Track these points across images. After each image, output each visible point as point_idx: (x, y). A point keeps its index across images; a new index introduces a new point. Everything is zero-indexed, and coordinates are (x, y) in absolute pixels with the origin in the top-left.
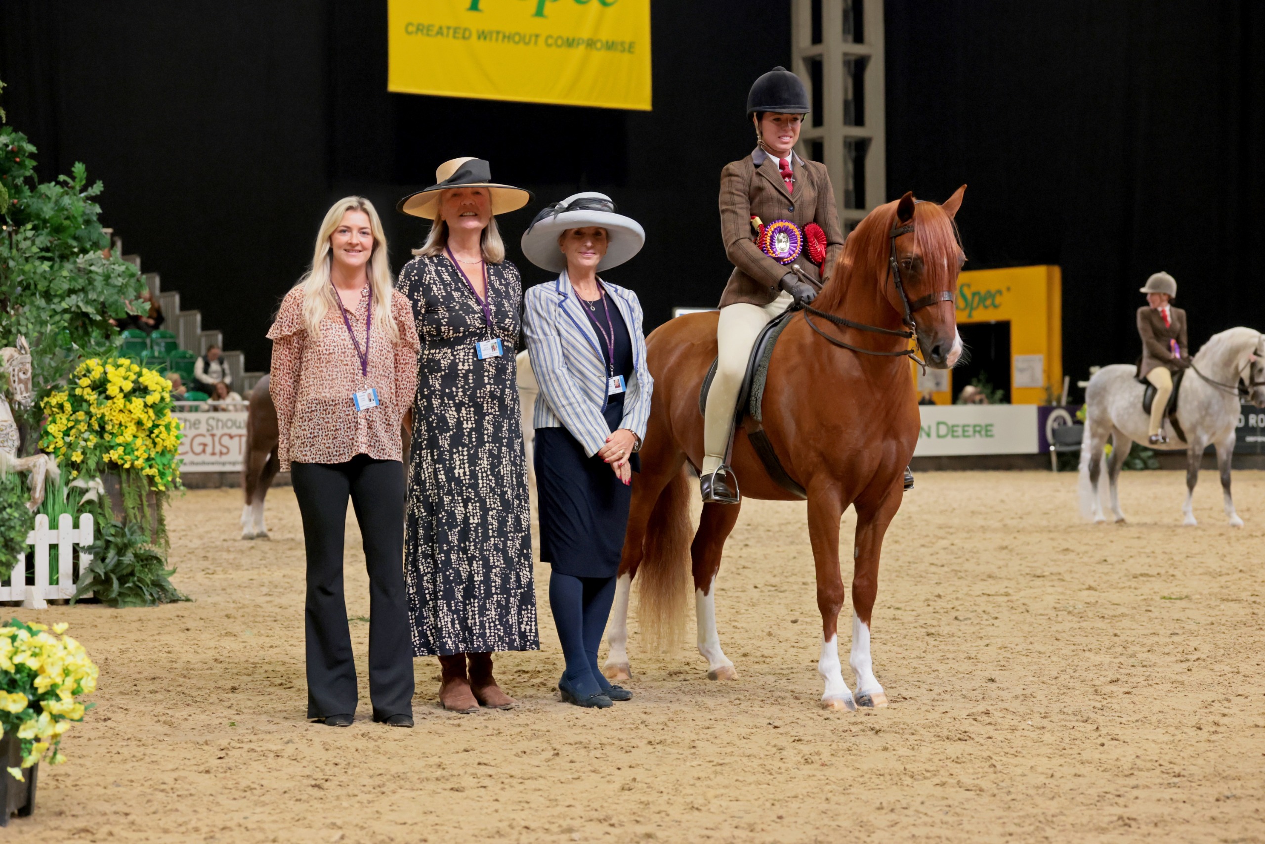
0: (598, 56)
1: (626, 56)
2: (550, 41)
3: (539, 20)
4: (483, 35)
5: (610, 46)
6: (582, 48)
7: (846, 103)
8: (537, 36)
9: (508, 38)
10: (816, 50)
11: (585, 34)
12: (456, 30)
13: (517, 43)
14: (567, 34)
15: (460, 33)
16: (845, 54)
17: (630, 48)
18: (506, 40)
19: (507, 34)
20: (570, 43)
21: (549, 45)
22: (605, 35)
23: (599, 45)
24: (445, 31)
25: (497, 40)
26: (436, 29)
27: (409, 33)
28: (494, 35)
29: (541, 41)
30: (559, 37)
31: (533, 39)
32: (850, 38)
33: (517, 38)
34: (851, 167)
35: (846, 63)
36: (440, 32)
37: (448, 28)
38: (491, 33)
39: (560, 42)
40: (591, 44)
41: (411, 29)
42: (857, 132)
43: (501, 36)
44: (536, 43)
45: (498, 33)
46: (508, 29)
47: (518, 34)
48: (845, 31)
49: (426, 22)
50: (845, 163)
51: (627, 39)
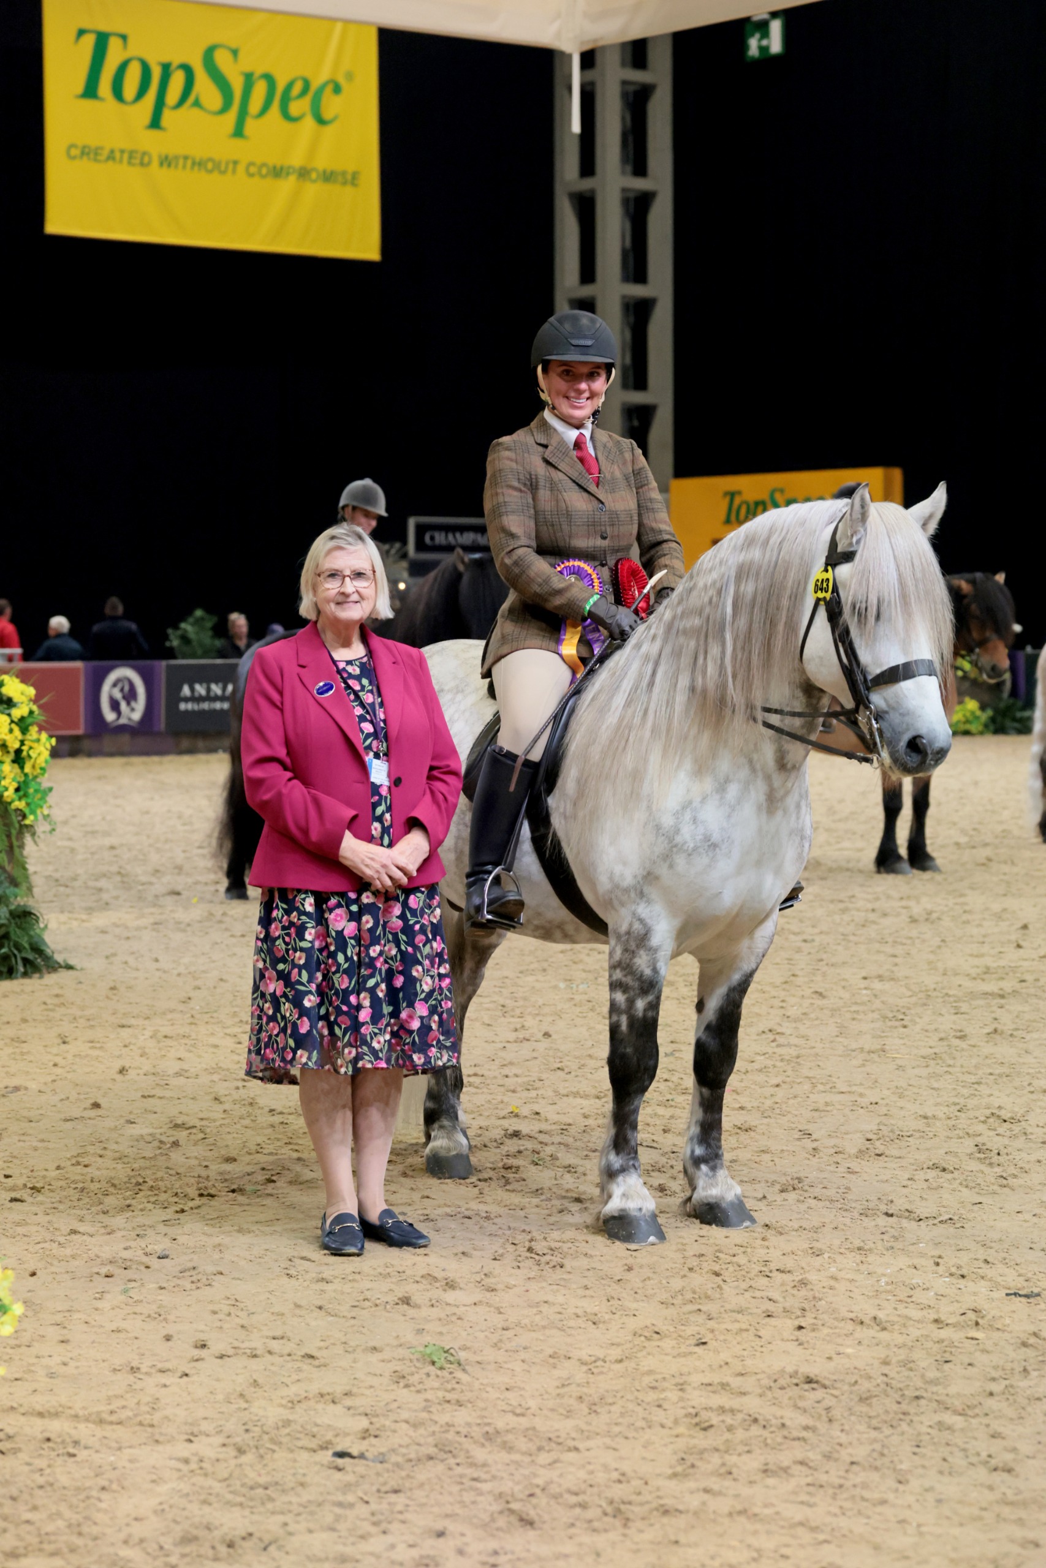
0: (313, 190)
1: (348, 190)
2: (253, 170)
3: (238, 142)
4: (166, 161)
5: (328, 177)
6: (292, 178)
7: (625, 254)
8: (235, 163)
9: (199, 164)
10: (586, 184)
11: (296, 160)
12: (132, 154)
13: (211, 172)
14: (273, 160)
15: (138, 158)
16: (624, 190)
17: (353, 179)
18: (196, 168)
19: (197, 160)
20: (278, 172)
21: (251, 175)
22: (322, 162)
23: (314, 175)
24: (118, 155)
25: (184, 167)
26: (105, 153)
27: (72, 158)
28: (181, 162)
29: (241, 168)
30: (264, 165)
31: (231, 166)
32: (629, 168)
33: (210, 165)
34: (628, 335)
35: (625, 202)
36: (111, 157)
37: (122, 151)
38: (176, 158)
39: (264, 171)
40: (303, 173)
41: (74, 152)
42: (638, 291)
43: (189, 163)
44: (234, 171)
45: (186, 158)
46: (199, 153)
47: (210, 160)
48: (625, 160)
49: (93, 143)
50: (623, 332)
51: (351, 168)
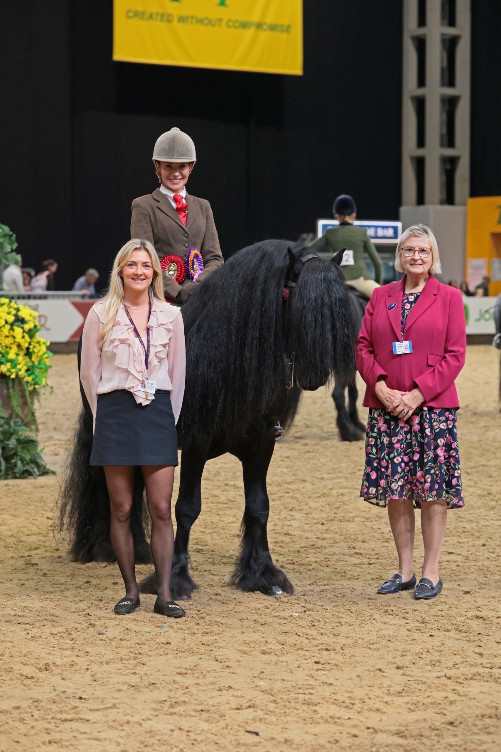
0: (264, 35)
1: (285, 35)
2: (230, 24)
3: (222, 9)
4: (182, 19)
5: (273, 28)
6: (252, 30)
7: (442, 70)
8: (221, 20)
9: (200, 21)
10: (421, 31)
11: (255, 18)
12: (163, 15)
13: (206, 25)
14: (242, 18)
15: (166, 18)
16: (443, 35)
17: (288, 29)
18: (198, 23)
19: (199, 19)
20: (245, 25)
21: (229, 27)
22: (269, 20)
23: (265, 27)
24: (154, 16)
25: (192, 22)
26: (147, 15)
27: (129, 17)
28: (190, 20)
29: (224, 23)
30: (237, 21)
31: (218, 22)
32: (446, 22)
33: (206, 22)
34: (445, 117)
35: (443, 41)
36: (151, 17)
37: (157, 14)
38: (187, 18)
39: (237, 24)
40: (259, 26)
41: (130, 14)
42: (449, 91)
43: (194, 20)
44: (220, 25)
45: (192, 17)
46: (200, 15)
47: (206, 18)
48: (443, 18)
49: (140, 9)
50: (441, 115)
51: (286, 22)
